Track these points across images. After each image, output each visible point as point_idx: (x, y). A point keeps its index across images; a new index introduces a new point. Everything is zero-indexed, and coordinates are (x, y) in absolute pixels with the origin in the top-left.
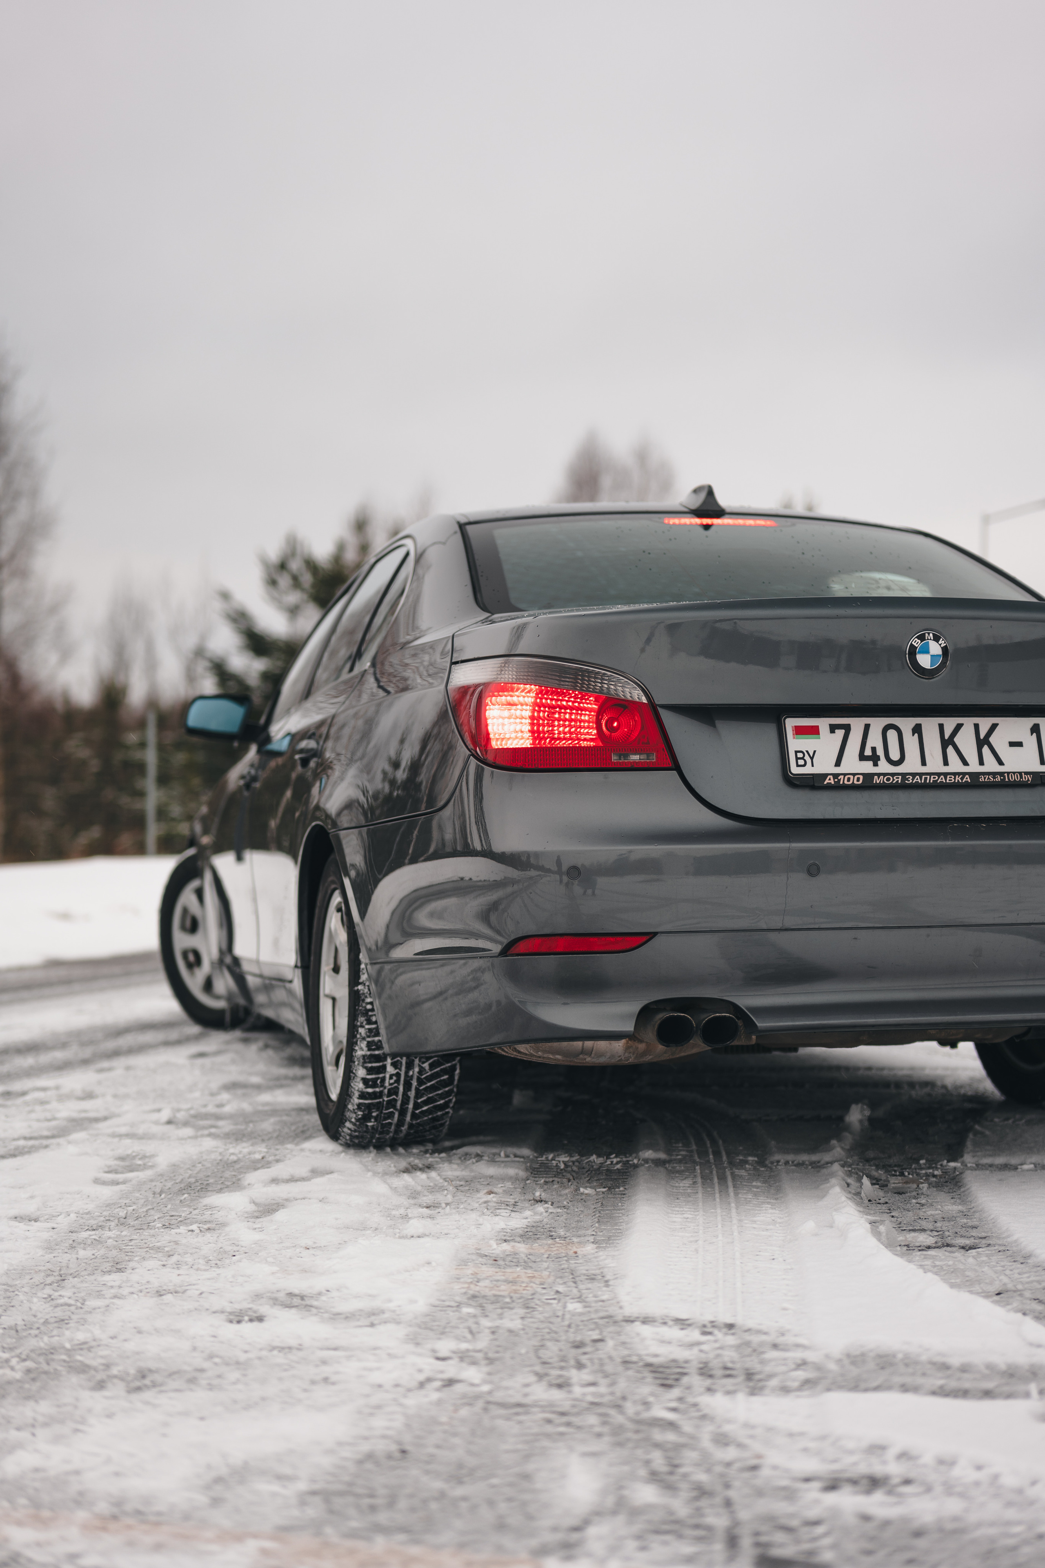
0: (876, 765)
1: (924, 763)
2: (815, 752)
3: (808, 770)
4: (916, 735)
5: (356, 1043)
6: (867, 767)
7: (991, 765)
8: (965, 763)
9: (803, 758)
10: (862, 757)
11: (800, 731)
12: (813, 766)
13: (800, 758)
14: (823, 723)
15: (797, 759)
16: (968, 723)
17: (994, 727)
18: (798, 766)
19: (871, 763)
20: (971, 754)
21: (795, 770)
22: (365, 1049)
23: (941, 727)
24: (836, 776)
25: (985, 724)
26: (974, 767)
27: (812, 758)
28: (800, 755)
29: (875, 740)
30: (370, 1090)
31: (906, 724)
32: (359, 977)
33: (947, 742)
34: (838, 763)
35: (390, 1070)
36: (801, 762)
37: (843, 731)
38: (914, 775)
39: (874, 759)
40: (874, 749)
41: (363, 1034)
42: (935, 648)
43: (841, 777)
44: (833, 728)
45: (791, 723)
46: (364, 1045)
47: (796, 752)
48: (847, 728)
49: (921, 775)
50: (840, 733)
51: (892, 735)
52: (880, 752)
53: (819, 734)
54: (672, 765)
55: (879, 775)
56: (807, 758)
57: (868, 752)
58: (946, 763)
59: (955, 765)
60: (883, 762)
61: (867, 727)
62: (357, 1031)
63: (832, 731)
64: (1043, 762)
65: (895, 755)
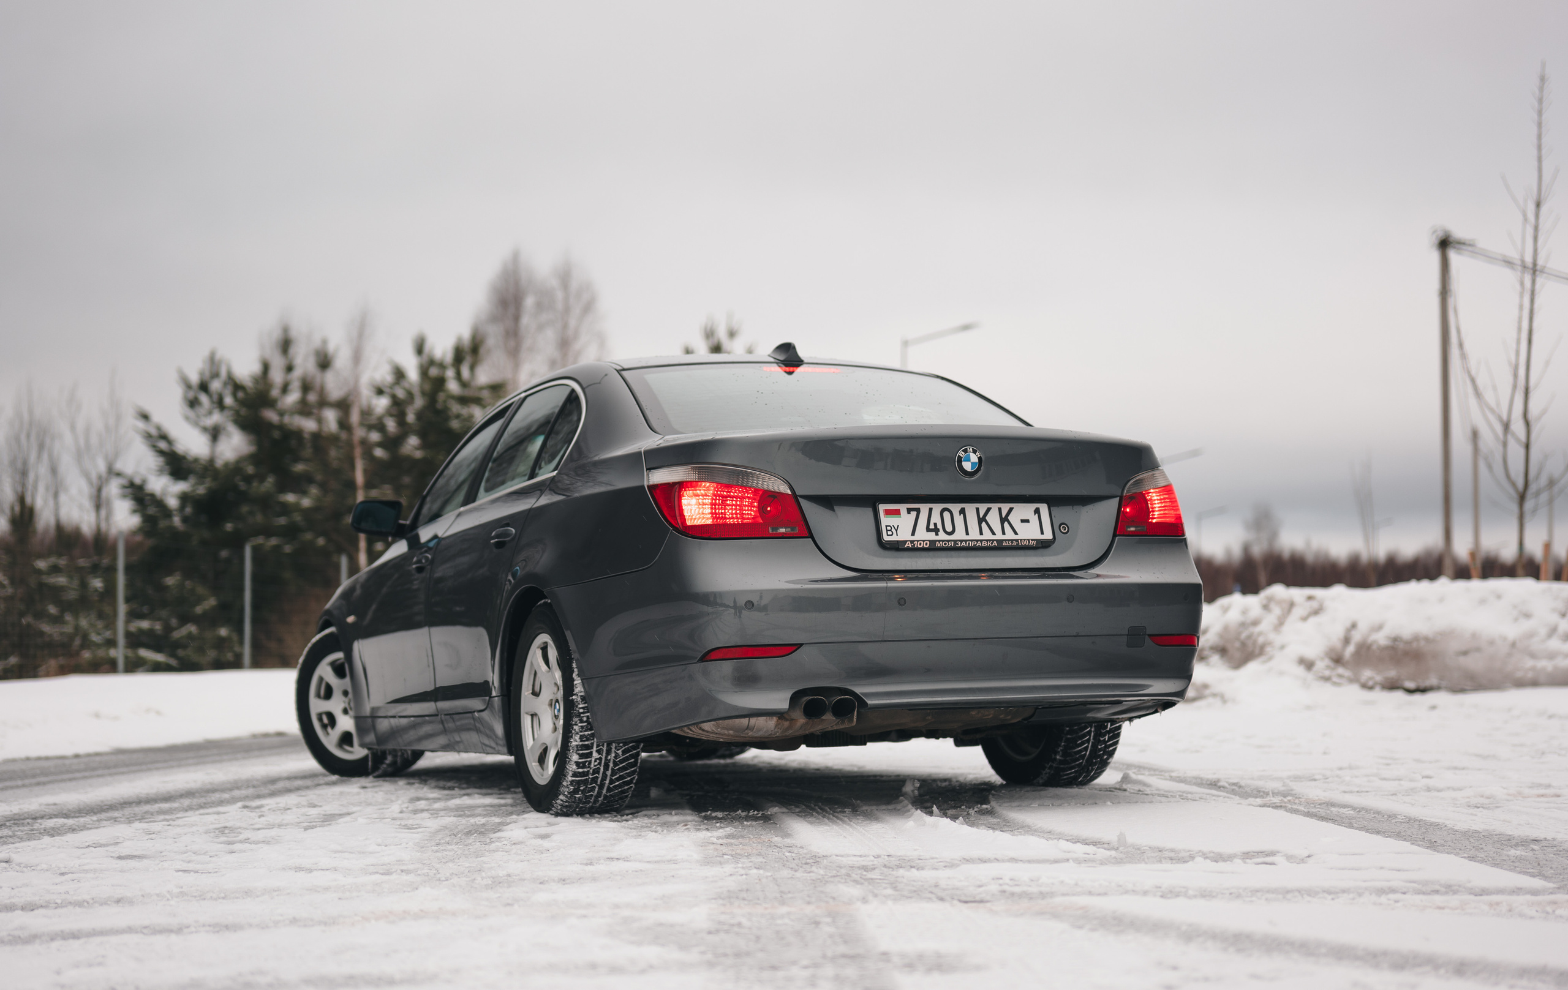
0: (937, 534)
1: (967, 533)
2: (898, 526)
3: (894, 538)
4: (962, 515)
5: (572, 737)
6: (932, 536)
7: (1010, 535)
8: (994, 533)
9: (890, 530)
10: (928, 530)
11: (888, 512)
12: (897, 535)
13: (889, 530)
14: (903, 508)
15: (887, 530)
16: (995, 507)
17: (1011, 509)
18: (888, 535)
19: (934, 533)
20: (997, 527)
21: (886, 538)
22: (579, 740)
23: (977, 509)
24: (912, 542)
25: (1005, 508)
26: (999, 536)
27: (896, 530)
28: (889, 528)
29: (936, 518)
30: (580, 770)
31: (955, 508)
32: (573, 690)
33: (982, 520)
34: (913, 534)
35: (595, 755)
36: (890, 533)
37: (916, 512)
38: (961, 541)
39: (936, 531)
40: (935, 524)
41: (577, 730)
42: (974, 458)
43: (916, 542)
44: (909, 511)
45: (882, 508)
46: (577, 738)
47: (886, 526)
48: (918, 510)
49: (966, 541)
50: (914, 514)
51: (947, 515)
52: (940, 526)
53: (900, 514)
54: (808, 535)
55: (939, 541)
56: (893, 530)
57: (932, 526)
58: (981, 533)
59: (987, 535)
60: (941, 532)
61: (931, 510)
62: (573, 728)
63: (909, 513)
64: (1042, 533)
65: (949, 529)
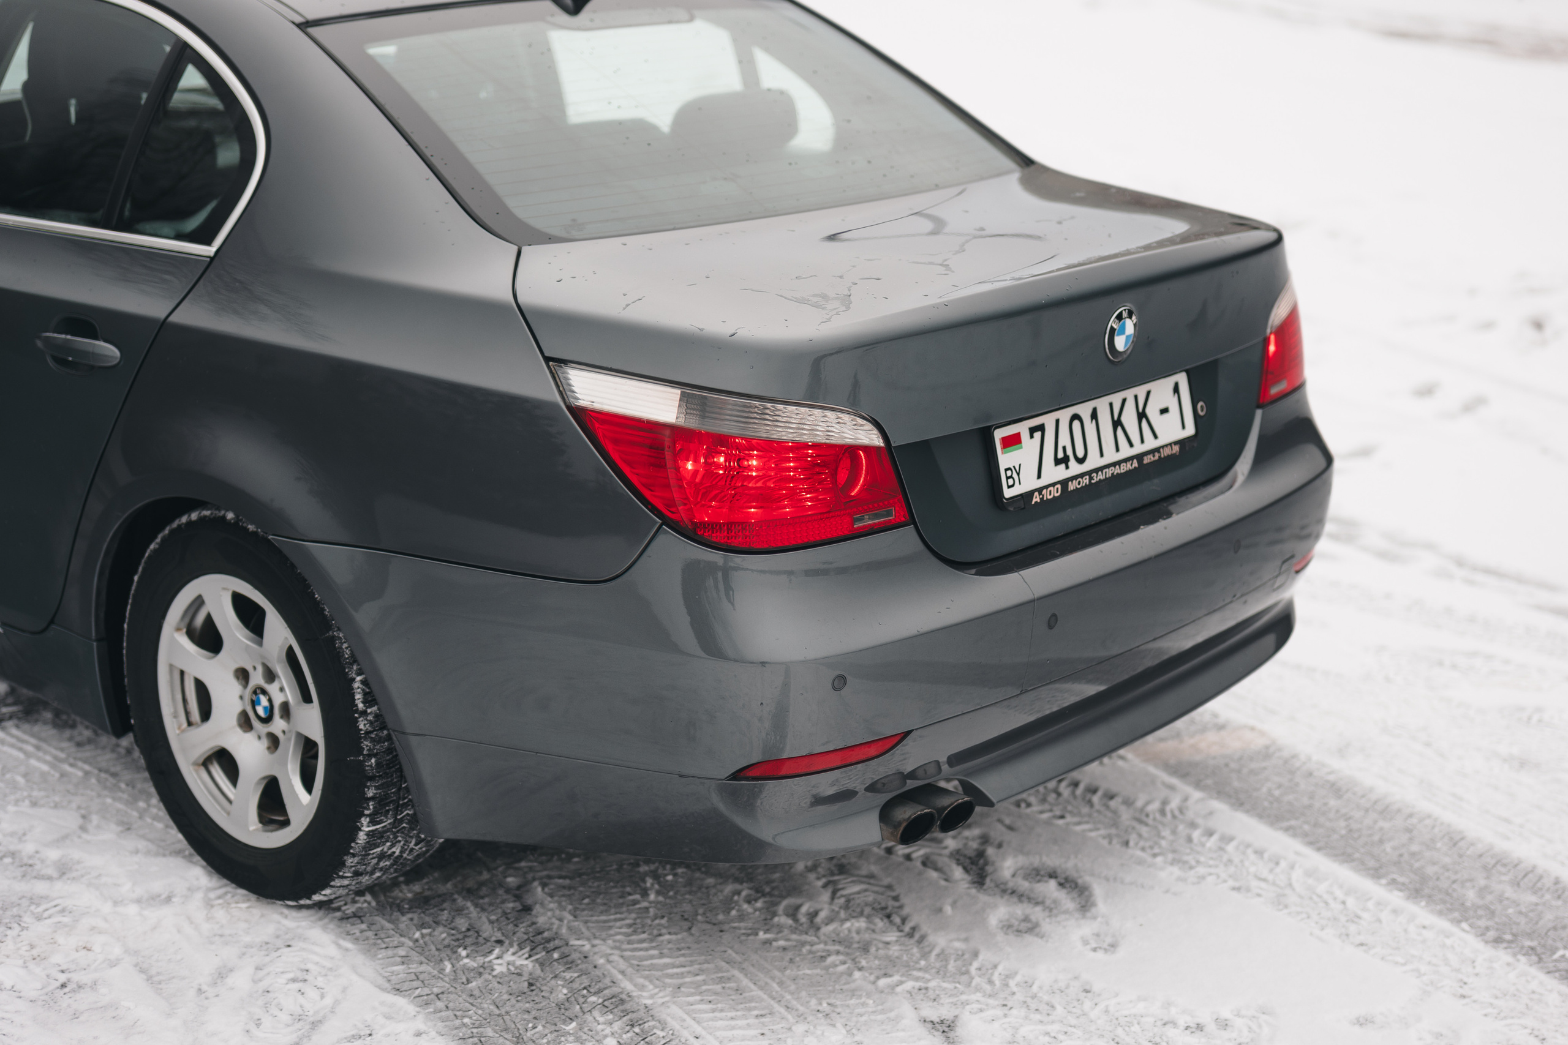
0: (1067, 467)
1: (1102, 454)
2: (1020, 465)
3: (1017, 490)
4: (1093, 422)
6: (1062, 473)
7: (1150, 443)
8: (1131, 445)
9: (1011, 477)
10: (1058, 462)
11: (1006, 443)
12: (1020, 484)
14: (1023, 429)
15: (1008, 478)
16: (1129, 396)
17: (1149, 393)
19: (1063, 466)
20: (1134, 432)
21: (1008, 493)
23: (1111, 406)
24: (1040, 490)
25: (1141, 391)
26: (1137, 447)
27: (1018, 474)
28: (1009, 473)
29: (1064, 440)
31: (1086, 411)
33: (1116, 425)
34: (1039, 476)
36: (1011, 482)
37: (1040, 433)
38: (1097, 470)
39: (1065, 461)
40: (1064, 448)
42: (1129, 326)
43: (1044, 491)
44: (1032, 431)
45: (999, 434)
48: (1041, 428)
49: (1101, 469)
51: (1076, 424)
52: (1070, 452)
53: (1021, 443)
55: (1071, 479)
56: (1015, 475)
57: (1060, 455)
58: (1118, 449)
59: (1126, 452)
60: (1072, 462)
61: (1057, 421)
63: (1032, 437)
64: (1184, 427)
65: (1080, 454)
